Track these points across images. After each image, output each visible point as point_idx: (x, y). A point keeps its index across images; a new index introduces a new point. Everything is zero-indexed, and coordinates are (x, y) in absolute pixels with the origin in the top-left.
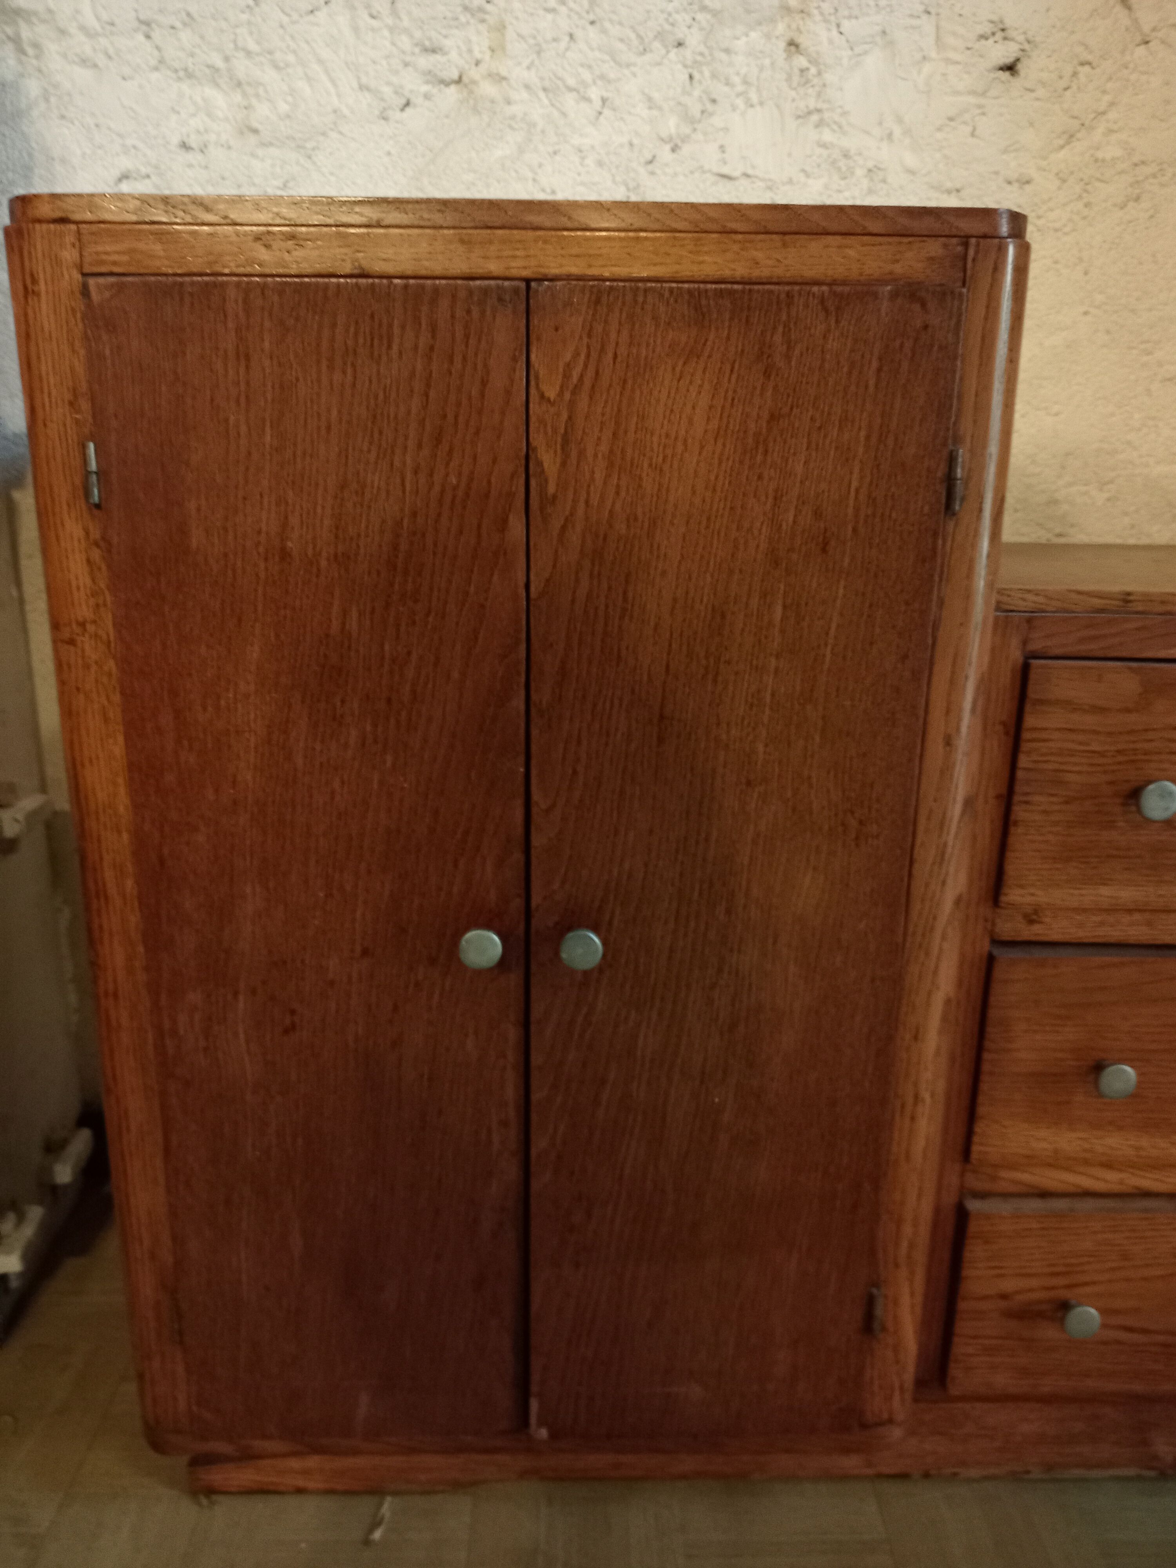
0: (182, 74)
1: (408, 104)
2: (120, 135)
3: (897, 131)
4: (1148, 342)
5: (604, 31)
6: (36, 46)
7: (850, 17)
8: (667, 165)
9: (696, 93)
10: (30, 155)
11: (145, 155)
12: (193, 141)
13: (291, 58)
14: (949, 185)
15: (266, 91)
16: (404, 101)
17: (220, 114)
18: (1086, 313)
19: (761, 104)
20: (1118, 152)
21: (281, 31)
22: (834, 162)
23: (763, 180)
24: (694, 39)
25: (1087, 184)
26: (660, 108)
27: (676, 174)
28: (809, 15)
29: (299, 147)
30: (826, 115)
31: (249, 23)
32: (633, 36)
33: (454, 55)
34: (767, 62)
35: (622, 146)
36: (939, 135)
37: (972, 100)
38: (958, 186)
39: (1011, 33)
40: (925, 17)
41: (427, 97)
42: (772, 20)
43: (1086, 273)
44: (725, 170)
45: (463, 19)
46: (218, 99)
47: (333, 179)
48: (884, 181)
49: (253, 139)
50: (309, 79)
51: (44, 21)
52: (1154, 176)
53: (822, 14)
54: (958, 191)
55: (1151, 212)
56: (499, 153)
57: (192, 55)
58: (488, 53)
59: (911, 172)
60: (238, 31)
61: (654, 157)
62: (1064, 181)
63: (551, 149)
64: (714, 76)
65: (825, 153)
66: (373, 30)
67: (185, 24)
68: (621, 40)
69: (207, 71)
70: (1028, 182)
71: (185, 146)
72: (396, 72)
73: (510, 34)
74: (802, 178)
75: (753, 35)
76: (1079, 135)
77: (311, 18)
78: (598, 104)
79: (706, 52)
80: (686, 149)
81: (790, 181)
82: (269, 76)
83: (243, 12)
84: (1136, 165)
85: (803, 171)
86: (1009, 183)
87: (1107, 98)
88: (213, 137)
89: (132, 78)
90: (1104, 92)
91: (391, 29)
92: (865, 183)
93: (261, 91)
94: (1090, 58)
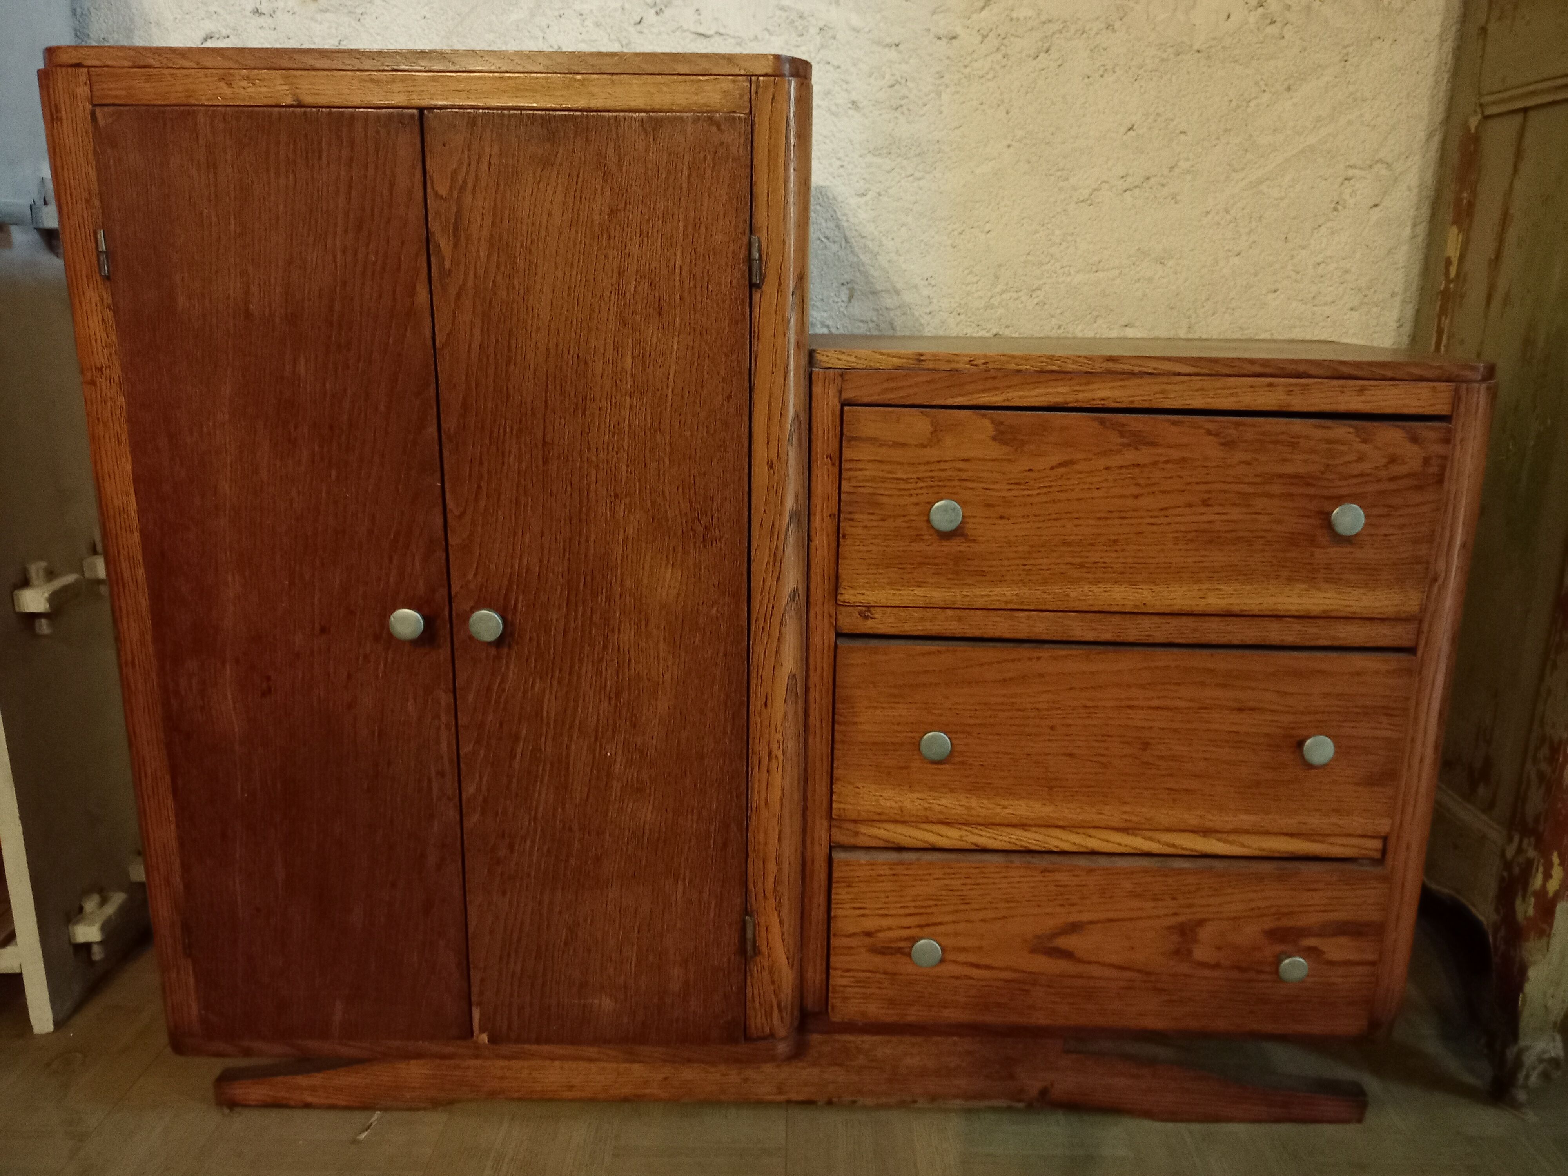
4: (1063, 169)
8: (652, 25)
10: (132, 20)
11: (225, 20)
12: (263, 8)
14: (888, 40)
18: (1009, 146)
20: (1030, 13)
22: (793, 22)
23: (734, 37)
25: (1004, 39)
27: (660, 33)
29: (350, 12)
35: (615, 10)
38: (897, 42)
43: (1008, 113)
44: (701, 30)
47: (379, 38)
48: (834, 38)
52: (1061, 32)
54: (897, 45)
55: (1059, 62)
56: (514, 16)
59: (856, 30)
61: (642, 19)
62: (985, 37)
63: (557, 13)
65: (784, 15)
70: (954, 38)
71: (257, 12)
74: (767, 36)
80: (668, 13)
81: (756, 38)
84: (1044, 23)
85: (766, 29)
86: (940, 38)
88: (280, 5)
92: (818, 39)
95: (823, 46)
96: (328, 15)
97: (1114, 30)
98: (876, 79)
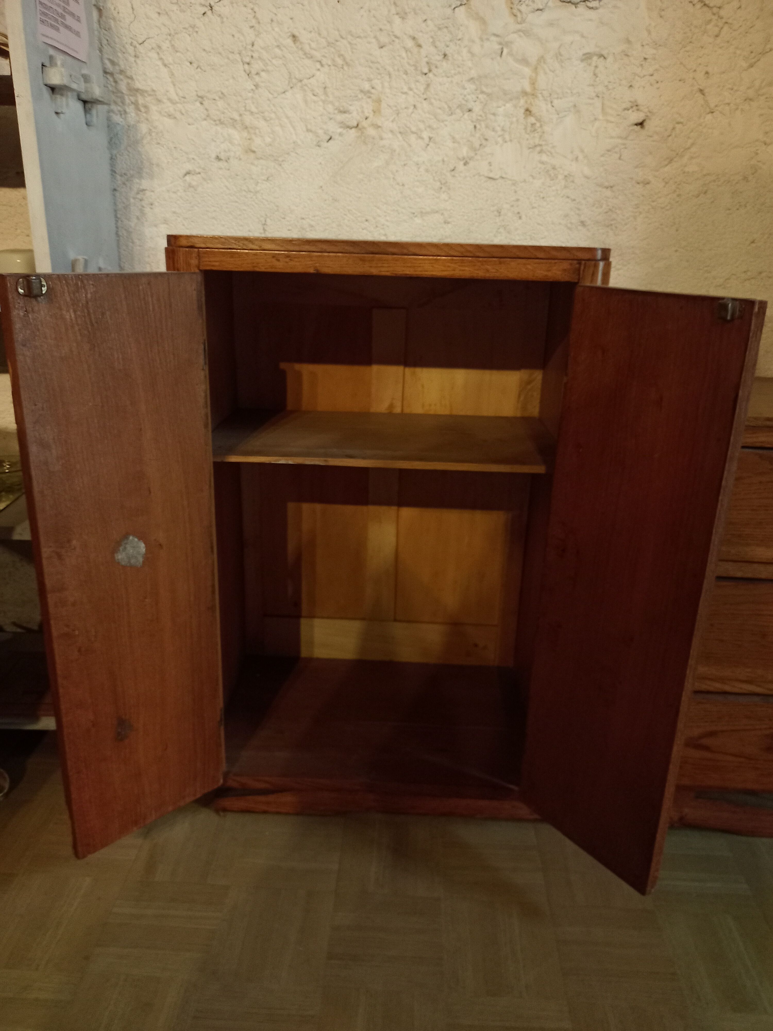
0: (218, 122)
1: (330, 139)
2: (186, 153)
3: (581, 157)
4: (708, 266)
5: (431, 104)
6: (146, 107)
7: (557, 98)
8: (461, 172)
9: (478, 135)
10: (142, 162)
11: (198, 163)
12: (222, 156)
13: (273, 115)
14: (606, 184)
15: (260, 132)
16: (329, 137)
17: (236, 142)
18: (676, 251)
19: (511, 141)
20: (696, 169)
21: (268, 102)
22: (548, 171)
23: (510, 180)
24: (477, 108)
25: (679, 185)
26: (459, 143)
27: (466, 177)
28: (536, 97)
29: (275, 160)
30: (544, 148)
31: (252, 98)
32: (446, 106)
33: (355, 114)
34: (514, 119)
35: (438, 161)
36: (602, 159)
37: (620, 141)
38: (612, 185)
39: (642, 108)
40: (596, 99)
41: (341, 134)
42: (518, 98)
43: (677, 230)
44: (491, 175)
45: (360, 96)
46: (235, 134)
47: (292, 176)
48: (573, 182)
49: (252, 155)
50: (281, 126)
51: (150, 95)
52: (714, 181)
53: (543, 97)
54: (611, 187)
55: (712, 200)
56: (376, 164)
57: (223, 113)
58: (372, 113)
59: (587, 177)
60: (247, 101)
61: (455, 167)
62: (667, 183)
63: (402, 163)
64: (487, 127)
65: (543, 167)
66: (315, 102)
67: (220, 98)
68: (440, 108)
69: (231, 121)
70: (648, 183)
71: (218, 158)
72: (326, 123)
73: (384, 105)
74: (531, 180)
75: (508, 105)
76: (675, 159)
77: (283, 95)
78: (427, 140)
79: (483, 115)
80: (471, 164)
81: (525, 181)
82: (262, 124)
83: (249, 92)
84: (705, 175)
85: (532, 176)
86: (638, 183)
87: (690, 141)
88: (232, 154)
89: (193, 124)
90: (689, 138)
91: (324, 102)
92: (563, 183)
93: (257, 131)
94: (682, 120)
95: (566, 187)
96: (261, 161)
97: (747, 181)
98: (597, 208)
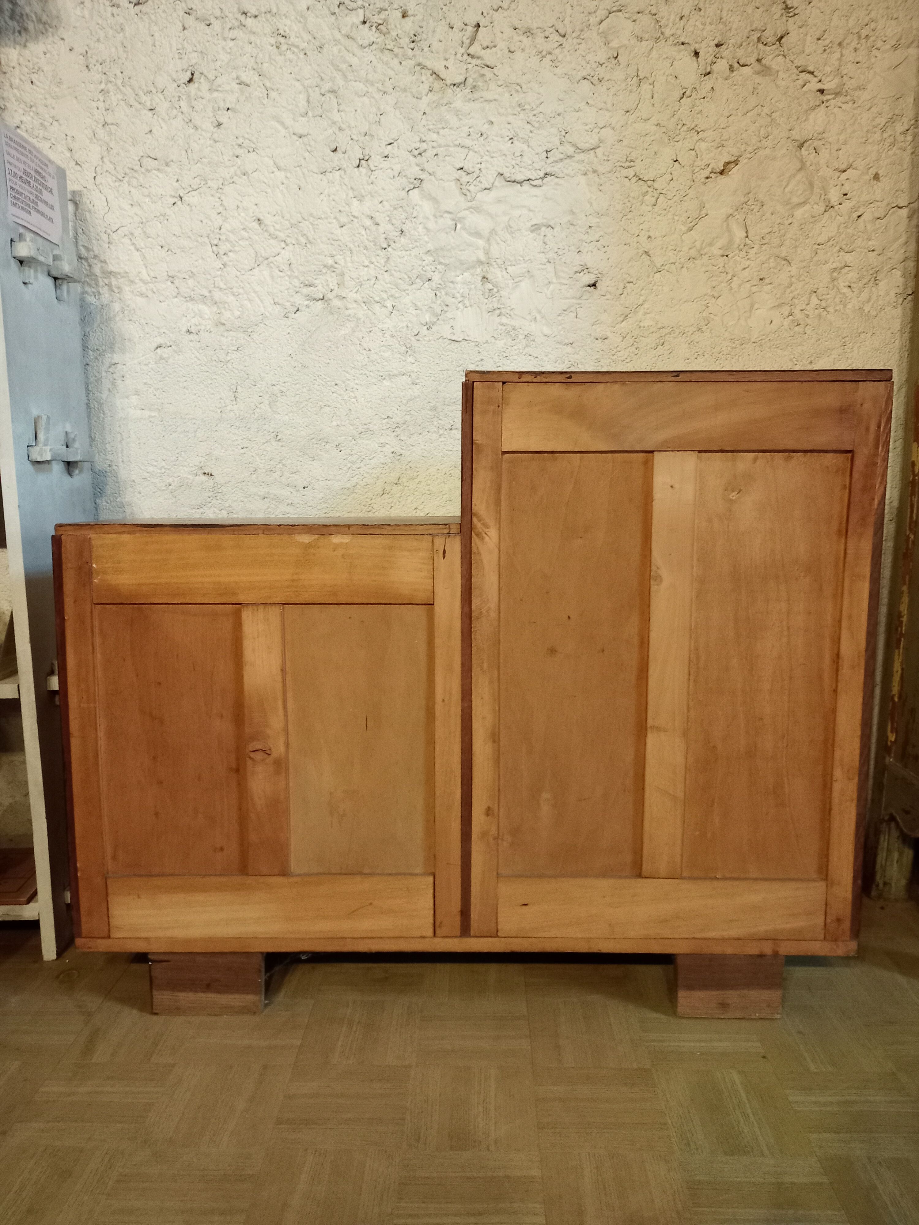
0: (188, 299)
1: (298, 310)
2: (158, 328)
3: (539, 317)
5: (392, 275)
6: (119, 288)
7: (511, 265)
8: (425, 336)
9: (438, 302)
10: (114, 338)
11: (169, 336)
12: (193, 329)
13: (241, 291)
14: (566, 341)
15: (229, 306)
16: (296, 309)
17: (207, 317)
19: (471, 306)
20: (651, 323)
21: (236, 279)
22: (509, 332)
23: (473, 342)
24: (436, 278)
25: (636, 338)
26: (421, 310)
27: (430, 340)
28: (491, 265)
29: (245, 331)
30: (503, 311)
31: (221, 275)
32: (406, 277)
33: (320, 287)
34: (473, 286)
35: (403, 328)
36: (560, 318)
37: (574, 301)
39: (591, 270)
40: (548, 264)
41: (308, 306)
42: (473, 267)
45: (324, 271)
46: (206, 310)
47: (261, 346)
48: (534, 340)
49: (222, 328)
50: (250, 300)
51: (123, 277)
52: (670, 334)
53: (497, 264)
55: (670, 351)
56: (343, 332)
57: (193, 290)
58: (337, 286)
59: (547, 336)
60: (215, 279)
61: (419, 332)
62: (624, 338)
63: (368, 330)
64: (446, 294)
65: (504, 328)
66: (280, 277)
67: (190, 277)
68: (400, 279)
69: (201, 297)
70: (606, 339)
71: (189, 332)
72: (292, 296)
73: (347, 277)
74: (494, 341)
75: (465, 274)
76: (630, 315)
77: (250, 272)
78: (390, 308)
79: (442, 283)
80: (434, 328)
81: (487, 342)
82: (231, 299)
83: (218, 271)
84: (660, 329)
85: (494, 337)
86: (597, 339)
87: (642, 298)
88: (203, 327)
89: (164, 302)
90: (640, 295)
91: (290, 277)
92: (524, 342)
93: (226, 305)
94: (631, 280)
95: (527, 346)
96: (231, 332)
97: (702, 332)
98: (559, 364)
